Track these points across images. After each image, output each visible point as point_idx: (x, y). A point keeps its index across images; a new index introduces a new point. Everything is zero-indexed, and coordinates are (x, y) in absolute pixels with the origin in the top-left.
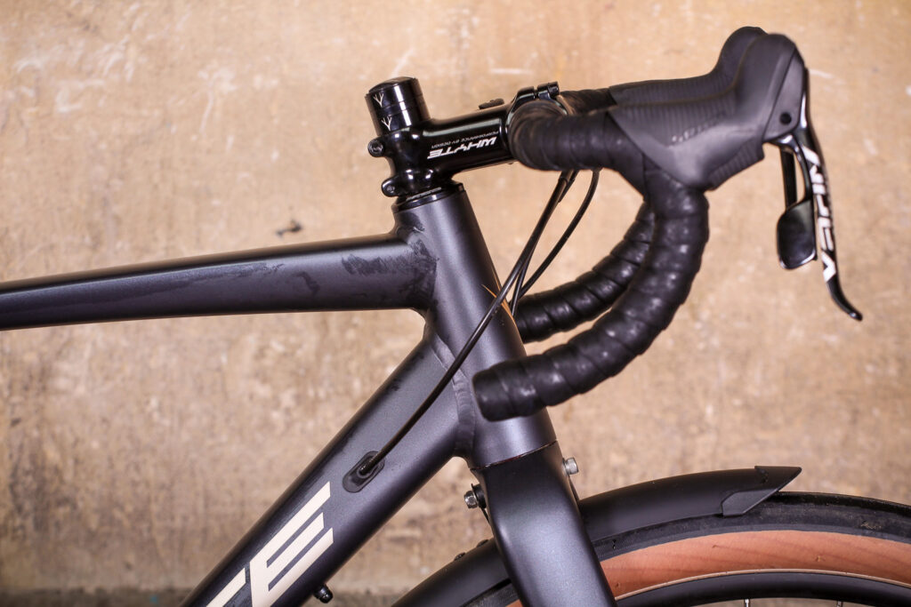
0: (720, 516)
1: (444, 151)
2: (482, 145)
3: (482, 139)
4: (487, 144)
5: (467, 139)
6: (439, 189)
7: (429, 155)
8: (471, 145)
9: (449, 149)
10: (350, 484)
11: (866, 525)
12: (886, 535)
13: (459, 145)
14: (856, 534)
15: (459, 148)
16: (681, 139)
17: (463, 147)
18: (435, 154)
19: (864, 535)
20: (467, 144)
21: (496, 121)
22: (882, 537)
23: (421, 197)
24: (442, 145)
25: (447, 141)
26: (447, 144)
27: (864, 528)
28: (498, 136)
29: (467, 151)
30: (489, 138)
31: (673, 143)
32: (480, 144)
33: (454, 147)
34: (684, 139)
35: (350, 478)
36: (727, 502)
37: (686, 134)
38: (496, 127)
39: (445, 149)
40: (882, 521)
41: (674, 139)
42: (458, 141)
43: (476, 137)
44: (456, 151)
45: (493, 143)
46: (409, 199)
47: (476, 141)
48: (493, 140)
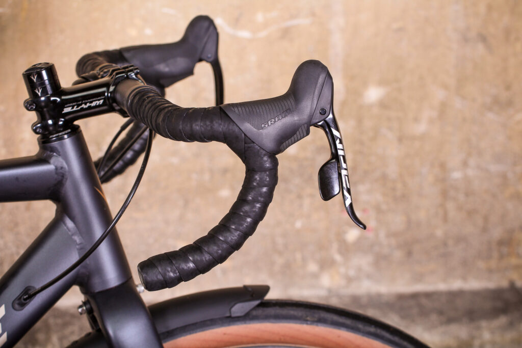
0: (230, 317)
1: (73, 108)
2: (95, 105)
3: (95, 101)
4: (98, 104)
5: (86, 101)
6: (69, 130)
7: (63, 111)
8: (88, 105)
9: (76, 107)
10: (17, 306)
11: (308, 318)
12: (319, 324)
13: (81, 105)
14: (303, 324)
15: (81, 107)
16: (267, 126)
17: (84, 106)
18: (66, 110)
19: (307, 324)
20: (86, 104)
21: (104, 89)
22: (317, 325)
23: (58, 136)
24: (71, 104)
25: (74, 102)
26: (74, 104)
27: (307, 320)
28: (104, 99)
29: (86, 108)
30: (99, 100)
31: (262, 128)
32: (93, 104)
33: (78, 106)
34: (268, 126)
35: (17, 302)
36: (233, 309)
37: (269, 123)
38: (103, 93)
39: (73, 107)
40: (316, 316)
41: (263, 126)
42: (80, 102)
43: (91, 100)
44: (79, 108)
45: (101, 103)
46: (51, 137)
47: (91, 102)
48: (102, 101)
